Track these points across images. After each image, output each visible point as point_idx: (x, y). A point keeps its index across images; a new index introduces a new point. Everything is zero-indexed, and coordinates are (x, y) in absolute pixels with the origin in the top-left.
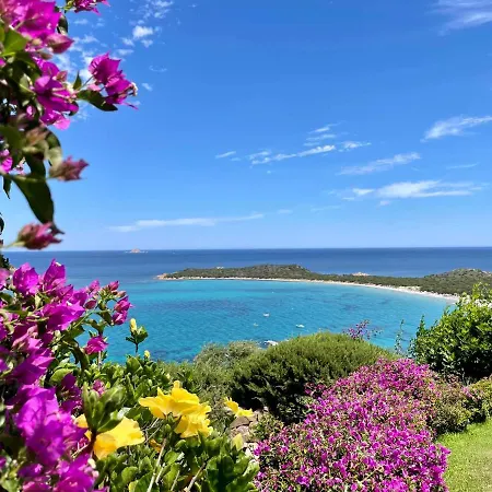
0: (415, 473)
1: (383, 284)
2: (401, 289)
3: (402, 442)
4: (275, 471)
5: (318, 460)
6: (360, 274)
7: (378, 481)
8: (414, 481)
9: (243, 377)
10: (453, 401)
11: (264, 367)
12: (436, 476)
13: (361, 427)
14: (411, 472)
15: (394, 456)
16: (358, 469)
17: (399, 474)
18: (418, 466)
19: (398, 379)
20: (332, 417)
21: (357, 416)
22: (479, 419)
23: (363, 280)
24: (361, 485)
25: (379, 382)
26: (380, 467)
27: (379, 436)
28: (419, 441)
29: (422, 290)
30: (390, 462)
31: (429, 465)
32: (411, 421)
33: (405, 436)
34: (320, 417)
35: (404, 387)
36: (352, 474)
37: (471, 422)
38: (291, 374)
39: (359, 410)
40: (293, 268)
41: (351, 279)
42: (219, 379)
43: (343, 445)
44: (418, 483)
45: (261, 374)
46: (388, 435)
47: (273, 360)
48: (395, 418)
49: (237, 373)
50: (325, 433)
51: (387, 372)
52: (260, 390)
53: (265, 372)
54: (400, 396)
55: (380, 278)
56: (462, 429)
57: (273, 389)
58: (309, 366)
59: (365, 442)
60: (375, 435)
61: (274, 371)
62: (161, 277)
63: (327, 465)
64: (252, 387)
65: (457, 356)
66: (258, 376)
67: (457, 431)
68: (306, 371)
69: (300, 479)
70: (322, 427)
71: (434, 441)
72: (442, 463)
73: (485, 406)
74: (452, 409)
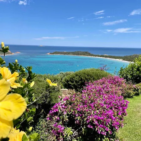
0: (117, 109)
1: (112, 58)
2: (117, 59)
3: (113, 99)
4: (70, 106)
5: (84, 103)
6: (106, 55)
7: (104, 110)
8: (116, 111)
9: (68, 80)
10: (130, 89)
11: (74, 77)
12: (123, 110)
13: (100, 94)
14: (116, 108)
15: (110, 103)
16: (97, 106)
17: (111, 109)
18: (118, 106)
19: (114, 81)
20: (91, 91)
21: (100, 91)
22: (137, 94)
23: (106, 57)
24: (98, 112)
25: (108, 82)
26: (105, 106)
27: (106, 97)
28: (119, 99)
29: (123, 60)
30: (109, 105)
31: (122, 106)
32: (117, 93)
33: (114, 97)
34: (87, 91)
35: (115, 84)
36: (95, 108)
37: (135, 95)
38: (82, 80)
39: (100, 89)
40: (86, 53)
41: (103, 56)
42: (58, 80)
43: (93, 99)
44: (117, 112)
45: (73, 79)
46: (109, 97)
47: (77, 75)
48: (112, 92)
49: (66, 79)
50: (88, 95)
51: (111, 79)
52: (72, 84)
53: (74, 79)
54: (114, 86)
55: (111, 56)
56: (132, 97)
57: (76, 84)
58: (87, 77)
59: (101, 98)
60: (105, 96)
61: (77, 78)
62: (48, 54)
63: (87, 105)
64: (70, 83)
65: (132, 77)
66: (72, 80)
67: (130, 98)
68: (86, 79)
69: (77, 109)
70: (87, 93)
71: (124, 99)
72: (126, 106)
73: (139, 91)
74: (129, 91)
